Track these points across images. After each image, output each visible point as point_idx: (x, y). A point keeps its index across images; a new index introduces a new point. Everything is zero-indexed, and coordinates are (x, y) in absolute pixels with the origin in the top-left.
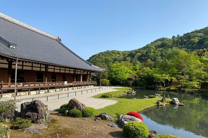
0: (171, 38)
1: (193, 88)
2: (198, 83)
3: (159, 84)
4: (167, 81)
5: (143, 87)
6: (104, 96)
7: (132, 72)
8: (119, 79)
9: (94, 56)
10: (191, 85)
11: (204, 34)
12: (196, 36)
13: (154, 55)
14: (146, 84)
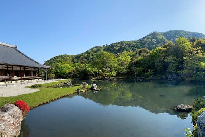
0: (102, 46)
1: (111, 77)
2: (115, 73)
3: (91, 75)
4: (95, 72)
5: (80, 79)
6: (33, 87)
7: (72, 68)
8: (63, 73)
9: (51, 59)
10: (110, 74)
11: (121, 45)
12: (117, 46)
13: (92, 57)
14: (83, 76)
